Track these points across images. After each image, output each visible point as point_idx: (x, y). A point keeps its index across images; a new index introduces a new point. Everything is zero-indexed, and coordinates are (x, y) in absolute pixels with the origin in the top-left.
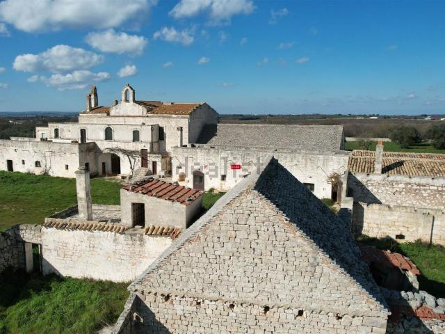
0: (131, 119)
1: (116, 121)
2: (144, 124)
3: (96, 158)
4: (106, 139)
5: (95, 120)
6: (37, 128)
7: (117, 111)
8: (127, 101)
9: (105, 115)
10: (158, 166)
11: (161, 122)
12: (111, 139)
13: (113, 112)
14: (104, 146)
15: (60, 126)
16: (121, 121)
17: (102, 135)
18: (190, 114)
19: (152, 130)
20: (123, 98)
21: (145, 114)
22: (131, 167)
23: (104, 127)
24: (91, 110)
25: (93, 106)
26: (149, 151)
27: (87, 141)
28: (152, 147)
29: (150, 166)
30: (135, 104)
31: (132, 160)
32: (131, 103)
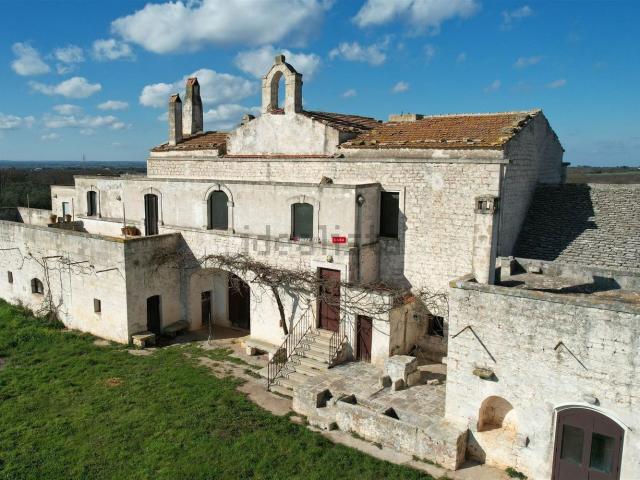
0: (288, 165)
1: (244, 170)
2: (328, 181)
3: (183, 281)
4: (211, 226)
5: (187, 169)
6: (55, 190)
7: (249, 140)
8: (276, 109)
9: (215, 153)
10: (375, 334)
11: (389, 175)
12: (225, 227)
13: (235, 147)
14: (205, 245)
15: (100, 184)
16: (258, 171)
17: (200, 214)
18: (505, 147)
19: (359, 204)
20: (267, 99)
21: (333, 150)
22: (283, 323)
23: (207, 189)
24: (181, 140)
25: (187, 130)
26: (345, 276)
27: (162, 231)
28: (355, 265)
29: (349, 330)
30: (301, 117)
31: (288, 301)
32: (291, 114)
